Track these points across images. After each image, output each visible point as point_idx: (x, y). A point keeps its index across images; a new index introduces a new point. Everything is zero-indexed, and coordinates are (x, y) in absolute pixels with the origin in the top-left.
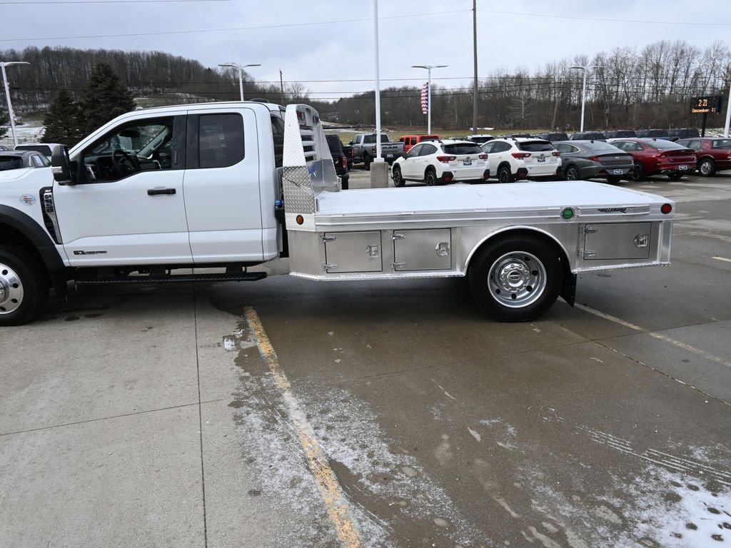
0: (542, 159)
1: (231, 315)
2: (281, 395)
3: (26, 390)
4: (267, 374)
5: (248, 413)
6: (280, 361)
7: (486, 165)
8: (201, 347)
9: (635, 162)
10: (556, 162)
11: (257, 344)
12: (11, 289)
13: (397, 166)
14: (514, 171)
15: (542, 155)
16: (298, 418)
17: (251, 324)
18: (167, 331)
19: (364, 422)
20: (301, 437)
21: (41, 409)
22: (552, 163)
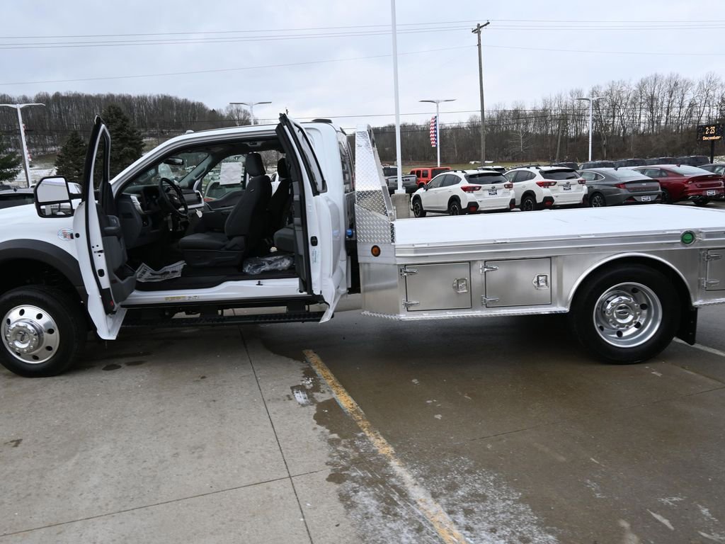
0: (567, 187)
1: (292, 361)
2: (388, 465)
3: (73, 460)
4: (360, 435)
5: (356, 492)
6: (368, 417)
7: (511, 194)
8: (269, 400)
9: (662, 188)
10: (582, 189)
11: (334, 395)
12: (46, 335)
13: (417, 198)
14: (539, 200)
15: (568, 183)
16: (422, 497)
17: (319, 372)
18: (225, 381)
19: (509, 502)
20: (437, 526)
21: (96, 487)
22: (578, 192)
